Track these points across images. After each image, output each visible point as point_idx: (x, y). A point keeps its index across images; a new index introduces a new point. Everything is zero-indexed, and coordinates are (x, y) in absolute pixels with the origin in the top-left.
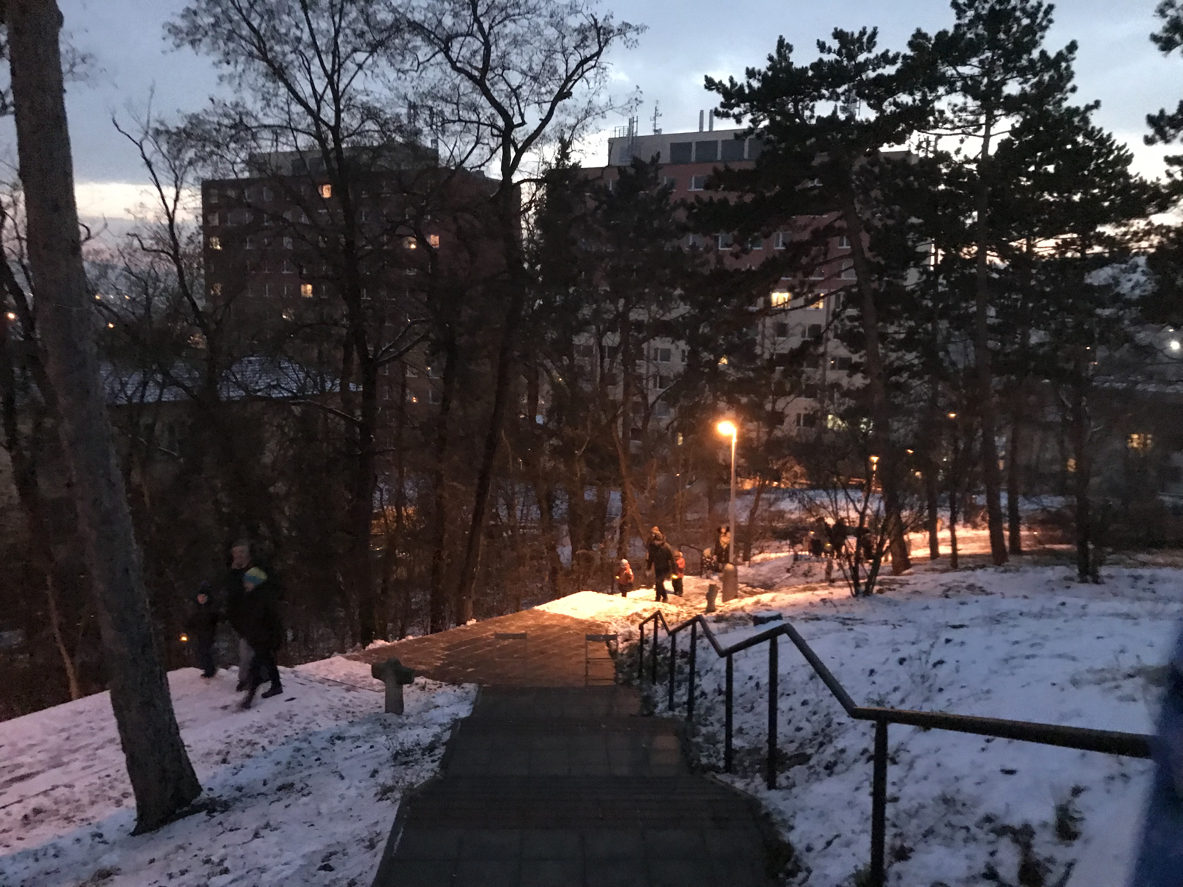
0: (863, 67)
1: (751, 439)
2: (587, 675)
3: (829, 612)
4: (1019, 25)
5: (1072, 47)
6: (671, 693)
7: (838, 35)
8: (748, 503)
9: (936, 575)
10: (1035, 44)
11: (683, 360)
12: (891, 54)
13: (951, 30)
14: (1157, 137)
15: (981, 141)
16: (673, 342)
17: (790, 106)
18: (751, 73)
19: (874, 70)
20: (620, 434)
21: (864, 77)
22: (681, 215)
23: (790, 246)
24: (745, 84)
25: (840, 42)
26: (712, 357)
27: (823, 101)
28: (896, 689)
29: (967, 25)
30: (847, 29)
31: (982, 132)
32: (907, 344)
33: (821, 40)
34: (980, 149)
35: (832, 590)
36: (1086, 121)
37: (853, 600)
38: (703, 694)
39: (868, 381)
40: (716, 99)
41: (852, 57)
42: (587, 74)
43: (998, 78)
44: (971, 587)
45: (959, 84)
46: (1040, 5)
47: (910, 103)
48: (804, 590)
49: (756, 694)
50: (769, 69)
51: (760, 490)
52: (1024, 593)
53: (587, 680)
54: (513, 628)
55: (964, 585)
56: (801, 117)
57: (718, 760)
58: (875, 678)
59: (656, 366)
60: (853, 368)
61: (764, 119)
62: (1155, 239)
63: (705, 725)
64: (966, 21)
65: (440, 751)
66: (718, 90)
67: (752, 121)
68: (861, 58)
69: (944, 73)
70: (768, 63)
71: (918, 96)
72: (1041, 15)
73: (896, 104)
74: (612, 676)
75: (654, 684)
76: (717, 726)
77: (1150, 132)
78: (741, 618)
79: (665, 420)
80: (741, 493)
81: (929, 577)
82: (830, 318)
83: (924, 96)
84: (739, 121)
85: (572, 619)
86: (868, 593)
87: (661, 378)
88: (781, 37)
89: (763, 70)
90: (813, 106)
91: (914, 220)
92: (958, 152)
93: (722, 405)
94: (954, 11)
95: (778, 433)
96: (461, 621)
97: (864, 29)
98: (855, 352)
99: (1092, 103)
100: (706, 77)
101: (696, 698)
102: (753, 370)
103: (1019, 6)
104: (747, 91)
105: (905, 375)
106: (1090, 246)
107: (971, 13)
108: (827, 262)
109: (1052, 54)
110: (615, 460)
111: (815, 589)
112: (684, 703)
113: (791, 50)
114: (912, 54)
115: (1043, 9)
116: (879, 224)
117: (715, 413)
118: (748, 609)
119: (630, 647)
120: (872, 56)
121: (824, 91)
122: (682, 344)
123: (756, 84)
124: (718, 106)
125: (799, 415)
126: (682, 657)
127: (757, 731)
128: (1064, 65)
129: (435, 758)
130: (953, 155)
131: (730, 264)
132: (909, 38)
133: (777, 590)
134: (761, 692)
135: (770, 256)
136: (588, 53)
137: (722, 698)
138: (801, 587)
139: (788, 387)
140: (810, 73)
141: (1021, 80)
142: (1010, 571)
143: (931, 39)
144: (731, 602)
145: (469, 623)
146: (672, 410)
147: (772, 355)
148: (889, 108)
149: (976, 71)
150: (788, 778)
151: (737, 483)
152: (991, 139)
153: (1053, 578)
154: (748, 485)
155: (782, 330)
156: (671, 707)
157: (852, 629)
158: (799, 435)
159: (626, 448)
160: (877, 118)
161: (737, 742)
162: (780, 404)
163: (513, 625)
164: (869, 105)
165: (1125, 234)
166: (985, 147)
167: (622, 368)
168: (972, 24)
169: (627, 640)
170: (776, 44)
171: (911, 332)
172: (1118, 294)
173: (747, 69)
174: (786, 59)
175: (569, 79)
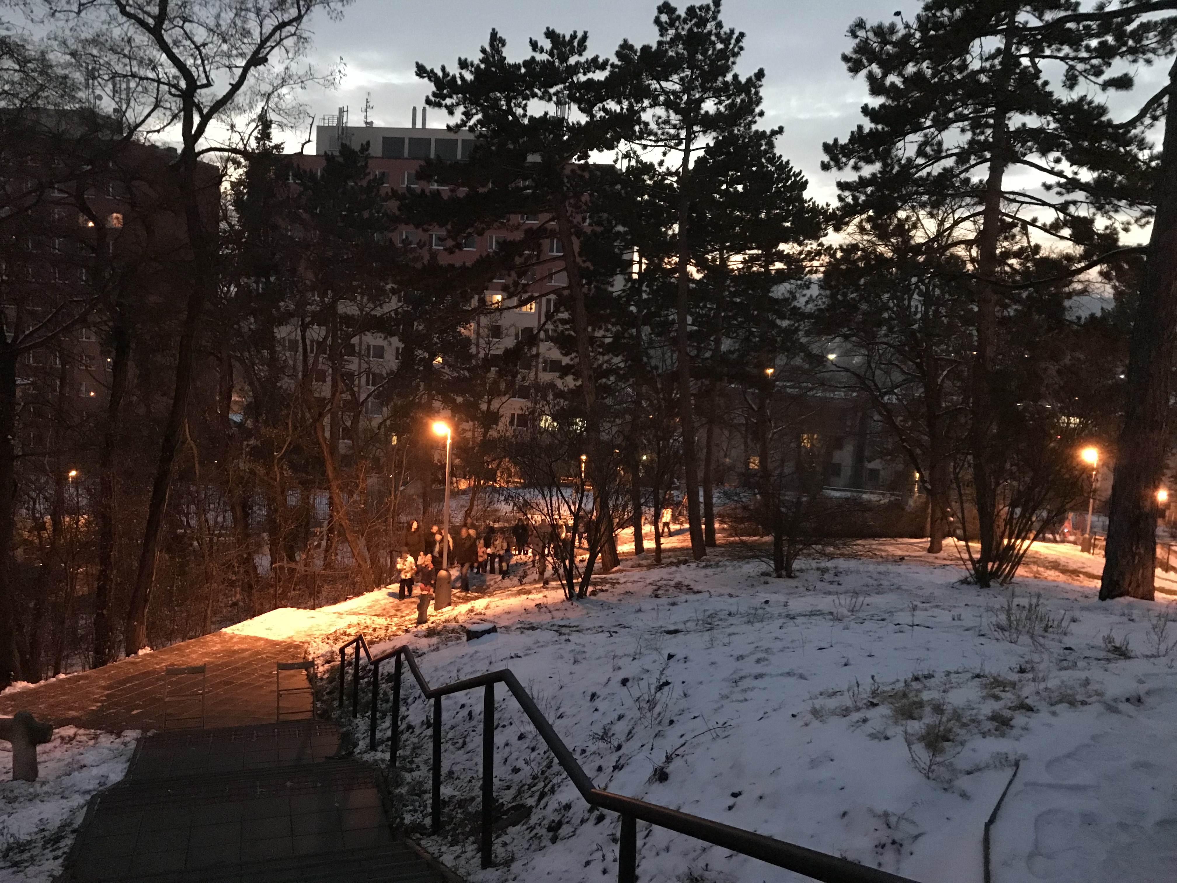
0: (574, 70)
1: (467, 440)
2: (278, 707)
3: (545, 618)
4: (714, 49)
5: (760, 74)
6: (373, 728)
7: (550, 34)
8: (462, 502)
9: (644, 573)
10: (727, 69)
11: (397, 358)
12: (601, 60)
13: (654, 46)
14: (832, 163)
15: (682, 154)
16: (385, 338)
17: (503, 102)
18: (463, 64)
19: (585, 74)
20: (327, 435)
21: (575, 79)
22: (393, 206)
23: (503, 245)
24: (458, 75)
25: (552, 42)
26: (427, 355)
27: (536, 100)
28: (620, 717)
29: (668, 43)
30: (559, 31)
31: (683, 147)
32: (613, 349)
33: (534, 39)
34: (681, 162)
35: (546, 593)
36: (771, 145)
37: (568, 604)
38: (410, 727)
39: (579, 383)
40: (428, 87)
41: (564, 59)
42: (285, 42)
43: (697, 96)
44: (678, 586)
45: (662, 98)
46: (732, 32)
47: (618, 111)
48: (519, 593)
49: (468, 725)
50: (482, 61)
51: (474, 490)
52: (729, 590)
53: (279, 714)
54: (194, 656)
55: (672, 583)
56: (514, 115)
57: (424, 817)
58: (598, 703)
59: (368, 363)
60: (564, 371)
61: (476, 114)
62: (826, 259)
63: (411, 770)
64: (668, 38)
65: (68, 842)
66: (430, 79)
67: (464, 113)
68: (573, 60)
69: (650, 85)
70: (481, 56)
71: (625, 104)
72: (733, 41)
73: (604, 110)
74: (309, 707)
75: (355, 717)
76: (424, 769)
77: (826, 159)
78: (453, 631)
79: (377, 419)
80: (456, 494)
81: (636, 574)
82: (543, 320)
83: (631, 105)
84: (451, 113)
85: (267, 640)
86: (582, 595)
87: (374, 375)
88: (494, 30)
89: (476, 62)
90: (526, 105)
91: (620, 228)
92: (661, 163)
93: (437, 404)
94: (656, 29)
95: (493, 433)
96: (131, 651)
97: (575, 32)
98: (566, 355)
99: (776, 128)
100: (417, 63)
101: (402, 733)
102: (468, 370)
103: (714, 31)
104: (459, 82)
105: (612, 379)
106: (772, 263)
107: (672, 32)
108: (539, 263)
109: (743, 79)
110: (320, 462)
111: (529, 592)
112: (388, 739)
113: (504, 45)
114: (619, 63)
115: (735, 36)
116: (588, 230)
117: (431, 412)
118: (461, 619)
119: (331, 670)
120: (582, 59)
121: (536, 90)
122: (395, 341)
123: (469, 77)
124: (430, 95)
125: (513, 415)
126: (388, 681)
127: (469, 774)
128: (753, 90)
129: (59, 853)
130: (656, 166)
131: (444, 260)
132: (617, 48)
133: (491, 595)
134: (474, 723)
135: (484, 254)
136: (286, 18)
137: (430, 732)
138: (515, 589)
139: (503, 386)
140: (523, 70)
141: (716, 101)
142: (711, 566)
143: (636, 51)
144: (444, 610)
145: (141, 652)
146: (385, 409)
147: (486, 355)
148: (599, 114)
149: (677, 87)
150: (505, 844)
151: (452, 483)
152: (692, 153)
153: (753, 574)
154: (463, 485)
155: (496, 331)
156: (373, 746)
157: (569, 640)
158: (515, 436)
159: (333, 449)
160: (587, 122)
161: (446, 791)
162: (495, 404)
163: (195, 652)
164: (580, 108)
165: (801, 253)
166: (686, 160)
167: (330, 363)
168: (673, 42)
169: (328, 662)
170: (489, 37)
171: (617, 337)
172: (795, 307)
173: (460, 59)
174: (499, 52)
175: (263, 42)
